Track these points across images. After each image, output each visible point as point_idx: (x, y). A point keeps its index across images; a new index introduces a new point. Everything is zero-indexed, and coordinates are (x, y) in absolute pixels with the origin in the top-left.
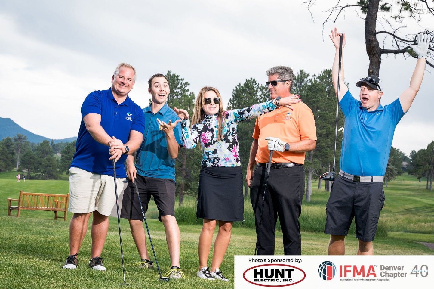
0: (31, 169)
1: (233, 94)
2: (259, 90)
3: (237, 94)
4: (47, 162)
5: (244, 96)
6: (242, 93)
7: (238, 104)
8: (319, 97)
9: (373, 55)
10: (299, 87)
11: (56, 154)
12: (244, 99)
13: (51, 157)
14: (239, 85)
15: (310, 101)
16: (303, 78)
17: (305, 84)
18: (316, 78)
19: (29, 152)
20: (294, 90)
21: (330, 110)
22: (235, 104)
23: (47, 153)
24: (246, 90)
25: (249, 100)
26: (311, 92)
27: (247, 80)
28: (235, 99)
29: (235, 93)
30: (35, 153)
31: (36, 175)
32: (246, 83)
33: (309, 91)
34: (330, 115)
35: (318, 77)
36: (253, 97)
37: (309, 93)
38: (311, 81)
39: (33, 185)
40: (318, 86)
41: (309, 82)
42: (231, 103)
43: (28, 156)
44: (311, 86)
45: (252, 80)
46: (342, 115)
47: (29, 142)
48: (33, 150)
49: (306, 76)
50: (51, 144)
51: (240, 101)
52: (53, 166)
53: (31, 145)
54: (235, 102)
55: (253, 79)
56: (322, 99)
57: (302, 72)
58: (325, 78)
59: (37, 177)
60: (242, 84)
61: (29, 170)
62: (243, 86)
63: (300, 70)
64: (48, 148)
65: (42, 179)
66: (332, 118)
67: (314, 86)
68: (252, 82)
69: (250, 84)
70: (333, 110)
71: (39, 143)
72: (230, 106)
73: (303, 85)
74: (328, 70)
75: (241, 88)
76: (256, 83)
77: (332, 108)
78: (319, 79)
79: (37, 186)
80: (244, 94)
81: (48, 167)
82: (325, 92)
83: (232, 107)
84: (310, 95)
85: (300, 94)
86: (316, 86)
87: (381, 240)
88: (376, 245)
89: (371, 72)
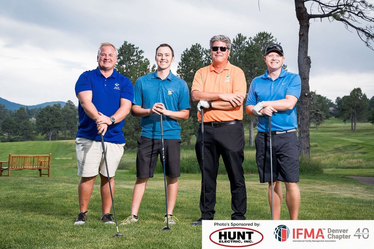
0: (11, 133)
1: (182, 58)
2: (204, 53)
3: (185, 58)
4: (24, 126)
5: (191, 59)
6: (189, 57)
7: (186, 66)
8: (255, 57)
9: (303, 20)
10: (238, 49)
11: (31, 118)
12: (191, 62)
13: (28, 122)
14: (186, 50)
15: (248, 60)
16: (241, 41)
17: (242, 46)
18: (252, 40)
19: (8, 118)
20: (234, 51)
22: (184, 67)
23: (24, 118)
24: (193, 54)
25: (195, 62)
26: (249, 53)
27: (193, 45)
28: (183, 62)
29: (183, 57)
30: (13, 119)
31: (15, 138)
32: (192, 48)
33: (247, 52)
35: (254, 39)
36: (199, 60)
37: (247, 54)
38: (248, 43)
39: (13, 147)
40: (254, 47)
41: (246, 44)
42: (180, 66)
43: (7, 121)
44: (248, 47)
45: (197, 45)
47: (8, 110)
48: (11, 116)
49: (243, 39)
50: (27, 110)
51: (188, 64)
52: (29, 129)
53: (9, 112)
54: (184, 65)
55: (198, 44)
56: (258, 58)
57: (240, 35)
58: (260, 40)
60: (189, 49)
61: (9, 134)
62: (190, 50)
63: (238, 34)
64: (25, 114)
65: (21, 141)
67: (251, 47)
68: (197, 47)
69: (195, 49)
71: (16, 110)
72: (180, 69)
73: (241, 47)
74: (262, 33)
75: (188, 53)
76: (201, 47)
78: (255, 41)
79: (18, 147)
80: (191, 58)
81: (25, 130)
82: (261, 52)
83: (181, 69)
84: (248, 55)
85: (239, 55)
86: (253, 47)
87: (318, 177)
88: (315, 181)
89: (301, 35)
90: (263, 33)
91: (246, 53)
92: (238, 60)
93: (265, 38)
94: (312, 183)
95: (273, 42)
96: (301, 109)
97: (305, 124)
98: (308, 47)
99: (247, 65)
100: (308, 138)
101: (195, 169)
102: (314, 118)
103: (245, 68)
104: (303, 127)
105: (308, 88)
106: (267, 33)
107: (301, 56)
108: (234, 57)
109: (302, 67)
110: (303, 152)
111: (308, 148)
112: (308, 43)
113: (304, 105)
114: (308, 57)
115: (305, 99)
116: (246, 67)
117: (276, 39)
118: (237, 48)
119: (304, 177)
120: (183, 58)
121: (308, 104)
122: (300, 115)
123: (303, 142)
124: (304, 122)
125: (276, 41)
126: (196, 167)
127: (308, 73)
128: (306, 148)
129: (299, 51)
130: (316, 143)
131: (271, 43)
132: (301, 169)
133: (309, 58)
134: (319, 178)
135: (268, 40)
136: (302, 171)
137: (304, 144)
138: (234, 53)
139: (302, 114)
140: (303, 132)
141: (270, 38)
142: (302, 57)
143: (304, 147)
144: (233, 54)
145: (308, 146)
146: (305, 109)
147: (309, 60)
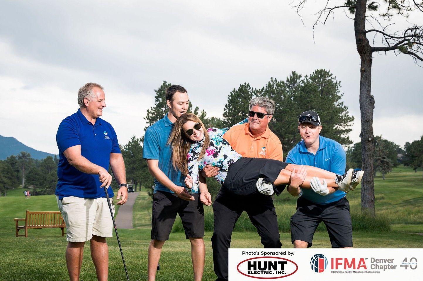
0: (37, 185)
2: (253, 94)
3: (232, 100)
4: (52, 178)
6: (237, 98)
7: (234, 109)
8: (312, 97)
9: (365, 54)
12: (239, 104)
14: (233, 90)
15: (304, 101)
16: (296, 80)
17: (297, 85)
18: (308, 78)
19: (33, 168)
20: (288, 91)
21: (324, 108)
22: (231, 110)
23: (51, 169)
24: (241, 94)
25: (244, 104)
26: (304, 93)
27: (241, 85)
28: (230, 105)
30: (39, 169)
31: (42, 191)
32: (241, 88)
33: (303, 92)
34: (324, 114)
35: (310, 77)
36: (247, 101)
38: (303, 82)
39: (39, 201)
40: (311, 86)
41: (302, 83)
42: (227, 109)
43: (33, 172)
44: (304, 86)
45: (246, 85)
46: (336, 113)
47: (33, 159)
48: (37, 166)
49: (298, 77)
51: (236, 106)
53: (35, 161)
54: (231, 107)
55: (247, 83)
56: (315, 99)
57: (294, 73)
58: (317, 78)
59: (42, 192)
60: (237, 90)
61: (35, 186)
62: (238, 91)
63: (292, 72)
64: (52, 164)
65: (48, 194)
66: (326, 116)
67: (307, 87)
68: (246, 87)
69: (244, 89)
70: (327, 109)
71: (42, 159)
72: (226, 111)
75: (236, 93)
76: (250, 87)
77: (326, 107)
78: (311, 80)
79: (44, 201)
80: (240, 99)
81: (52, 182)
82: (318, 92)
83: (228, 112)
84: (304, 96)
85: (294, 96)
86: (309, 87)
87: (385, 235)
88: (381, 240)
89: (363, 71)
90: (320, 70)
91: (301, 93)
92: (292, 102)
93: (323, 76)
94: (377, 242)
95: (332, 81)
96: (363, 156)
97: (369, 173)
98: (371, 85)
99: (303, 107)
100: (372, 190)
101: (241, 226)
102: (381, 166)
103: (300, 110)
104: (366, 178)
105: (372, 131)
106: (325, 70)
107: (363, 95)
108: (288, 98)
109: (364, 108)
110: (367, 206)
111: (372, 201)
112: (371, 80)
113: (368, 152)
114: (371, 96)
115: (368, 145)
116: (301, 108)
117: (335, 77)
118: (291, 88)
119: (368, 235)
120: (230, 99)
121: (371, 151)
122: (363, 163)
123: (366, 194)
124: (368, 171)
125: (335, 79)
126: (243, 224)
127: (371, 115)
128: (371, 201)
129: (360, 89)
130: (383, 195)
131: (330, 81)
132: (364, 226)
133: (372, 98)
134: (386, 237)
135: (326, 79)
136: (366, 228)
137: (367, 197)
138: (288, 93)
139: (366, 162)
140: (366, 182)
141: (329, 75)
142: (365, 96)
143: (368, 201)
144: (287, 95)
145: (373, 199)
146: (369, 156)
147: (372, 100)
